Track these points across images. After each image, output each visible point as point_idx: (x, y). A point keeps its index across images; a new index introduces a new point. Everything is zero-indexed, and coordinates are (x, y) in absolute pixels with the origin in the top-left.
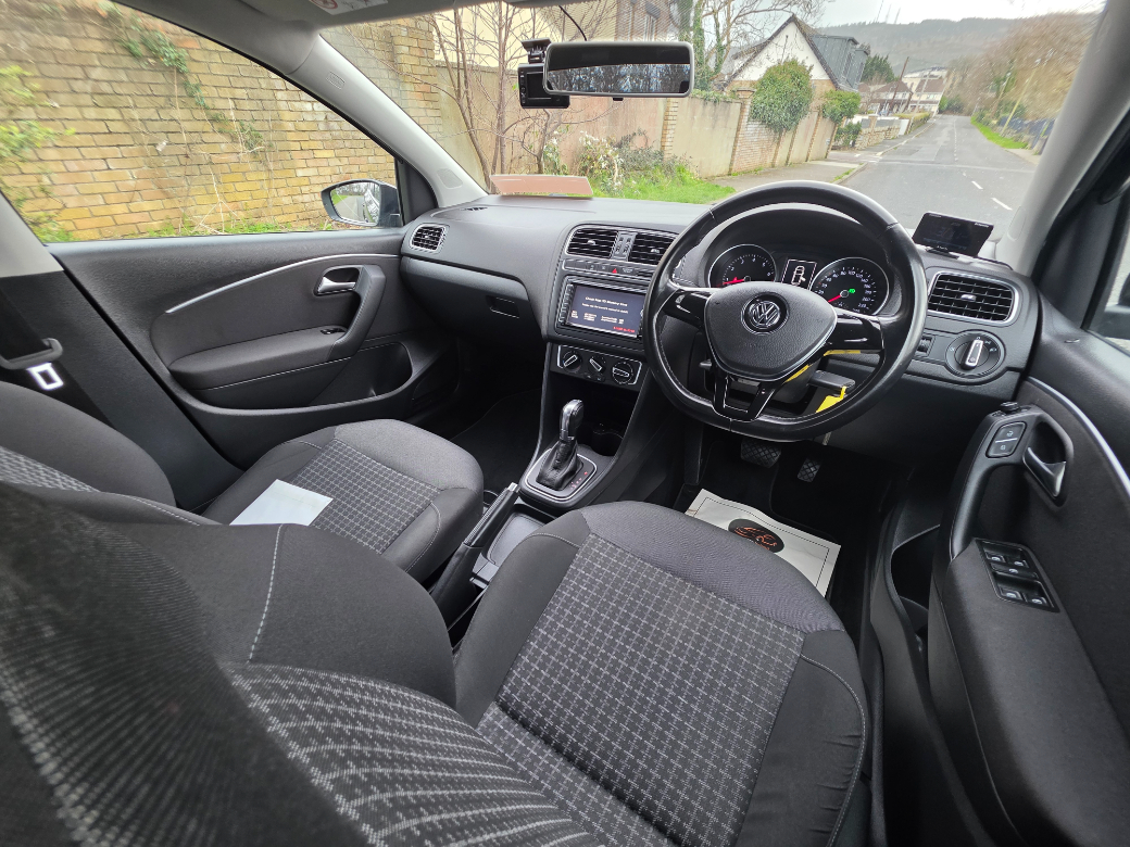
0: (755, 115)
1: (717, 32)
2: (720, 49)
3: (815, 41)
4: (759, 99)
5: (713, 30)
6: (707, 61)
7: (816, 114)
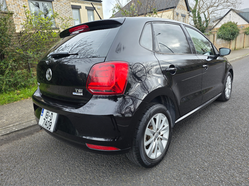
0: (219, 37)
1: (205, 17)
2: (207, 21)
3: (241, 14)
4: (220, 33)
5: (204, 16)
6: (203, 24)
7: (244, 34)
